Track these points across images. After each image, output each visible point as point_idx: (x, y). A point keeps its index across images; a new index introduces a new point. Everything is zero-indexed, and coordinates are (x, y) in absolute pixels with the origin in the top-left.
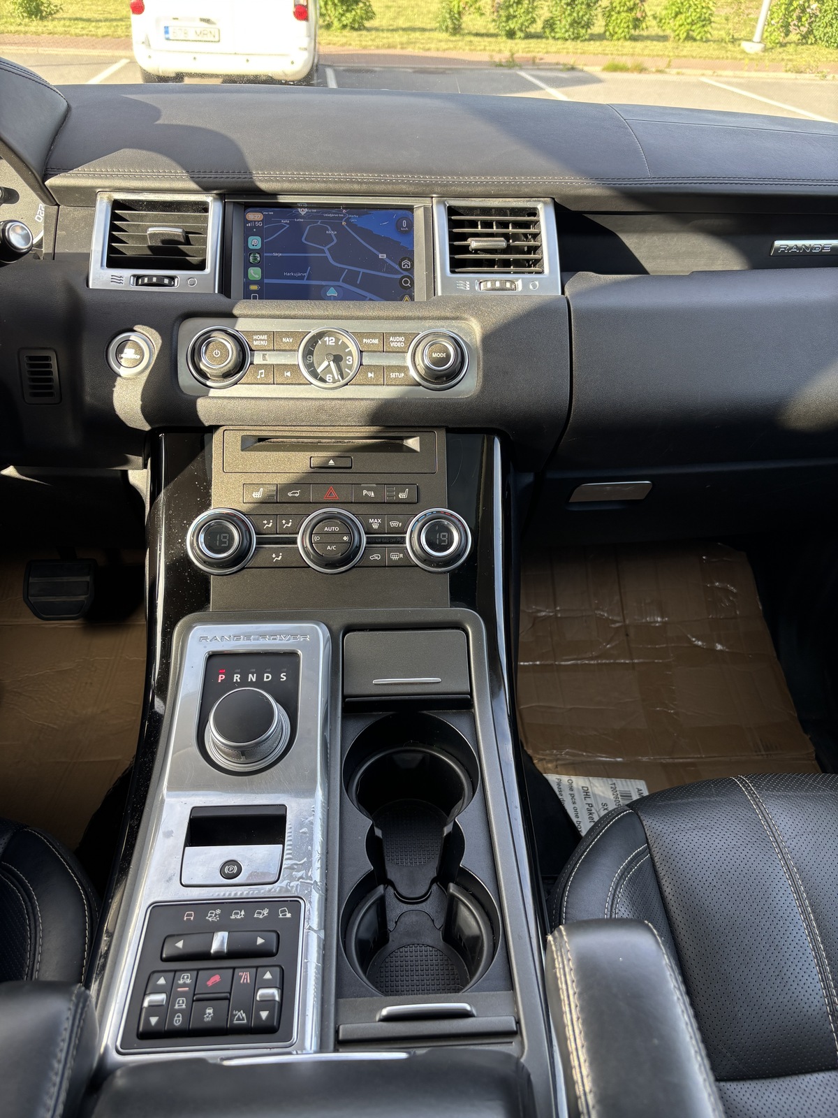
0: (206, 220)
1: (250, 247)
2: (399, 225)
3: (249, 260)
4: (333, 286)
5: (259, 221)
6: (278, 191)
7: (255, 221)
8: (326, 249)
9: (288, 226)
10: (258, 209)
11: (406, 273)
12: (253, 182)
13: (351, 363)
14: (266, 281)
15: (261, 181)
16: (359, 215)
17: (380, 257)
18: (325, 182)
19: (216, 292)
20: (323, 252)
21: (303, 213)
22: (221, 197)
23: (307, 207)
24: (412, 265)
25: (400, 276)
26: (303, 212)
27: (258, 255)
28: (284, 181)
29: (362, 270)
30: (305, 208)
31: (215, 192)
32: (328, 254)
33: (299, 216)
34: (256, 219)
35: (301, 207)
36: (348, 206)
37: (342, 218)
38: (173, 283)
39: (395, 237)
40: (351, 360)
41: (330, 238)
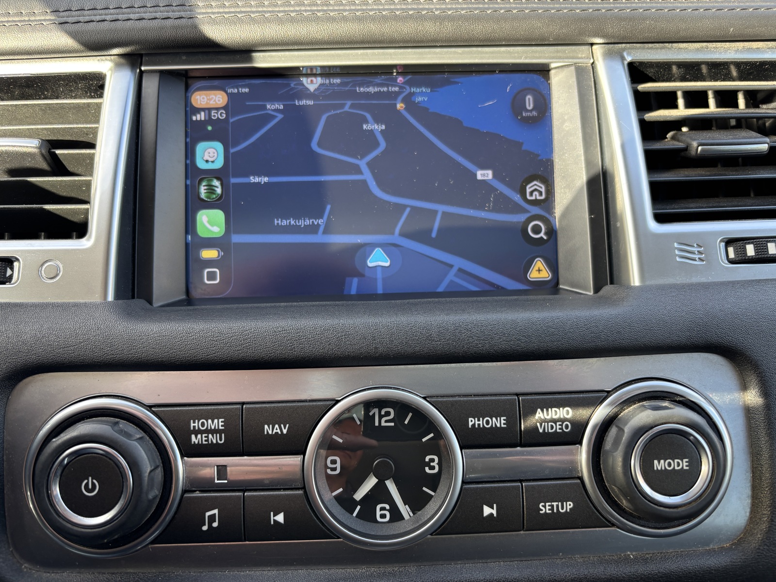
0: (95, 114)
1: (201, 164)
2: (517, 106)
3: (198, 194)
4: (381, 245)
5: (217, 109)
6: (256, 45)
7: (209, 110)
8: (363, 164)
9: (280, 116)
10: (216, 83)
11: (535, 210)
12: (195, 27)
13: (436, 470)
14: (236, 238)
15: (214, 22)
16: (433, 86)
17: (479, 177)
18: (360, 19)
19: (111, 297)
20: (357, 170)
21: (312, 88)
22: (133, 60)
23: (321, 75)
24: (550, 192)
25: (522, 218)
26: (312, 84)
27: (216, 183)
28: (268, 20)
29: (441, 208)
30: (315, 75)
31: (116, 51)
32: (367, 175)
33: (304, 93)
34: (212, 104)
35: (307, 75)
36: (408, 70)
37: (397, 94)
38: (9, 272)
39: (511, 131)
40: (435, 464)
41: (370, 140)
